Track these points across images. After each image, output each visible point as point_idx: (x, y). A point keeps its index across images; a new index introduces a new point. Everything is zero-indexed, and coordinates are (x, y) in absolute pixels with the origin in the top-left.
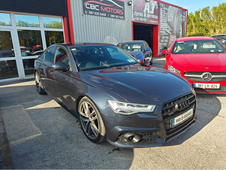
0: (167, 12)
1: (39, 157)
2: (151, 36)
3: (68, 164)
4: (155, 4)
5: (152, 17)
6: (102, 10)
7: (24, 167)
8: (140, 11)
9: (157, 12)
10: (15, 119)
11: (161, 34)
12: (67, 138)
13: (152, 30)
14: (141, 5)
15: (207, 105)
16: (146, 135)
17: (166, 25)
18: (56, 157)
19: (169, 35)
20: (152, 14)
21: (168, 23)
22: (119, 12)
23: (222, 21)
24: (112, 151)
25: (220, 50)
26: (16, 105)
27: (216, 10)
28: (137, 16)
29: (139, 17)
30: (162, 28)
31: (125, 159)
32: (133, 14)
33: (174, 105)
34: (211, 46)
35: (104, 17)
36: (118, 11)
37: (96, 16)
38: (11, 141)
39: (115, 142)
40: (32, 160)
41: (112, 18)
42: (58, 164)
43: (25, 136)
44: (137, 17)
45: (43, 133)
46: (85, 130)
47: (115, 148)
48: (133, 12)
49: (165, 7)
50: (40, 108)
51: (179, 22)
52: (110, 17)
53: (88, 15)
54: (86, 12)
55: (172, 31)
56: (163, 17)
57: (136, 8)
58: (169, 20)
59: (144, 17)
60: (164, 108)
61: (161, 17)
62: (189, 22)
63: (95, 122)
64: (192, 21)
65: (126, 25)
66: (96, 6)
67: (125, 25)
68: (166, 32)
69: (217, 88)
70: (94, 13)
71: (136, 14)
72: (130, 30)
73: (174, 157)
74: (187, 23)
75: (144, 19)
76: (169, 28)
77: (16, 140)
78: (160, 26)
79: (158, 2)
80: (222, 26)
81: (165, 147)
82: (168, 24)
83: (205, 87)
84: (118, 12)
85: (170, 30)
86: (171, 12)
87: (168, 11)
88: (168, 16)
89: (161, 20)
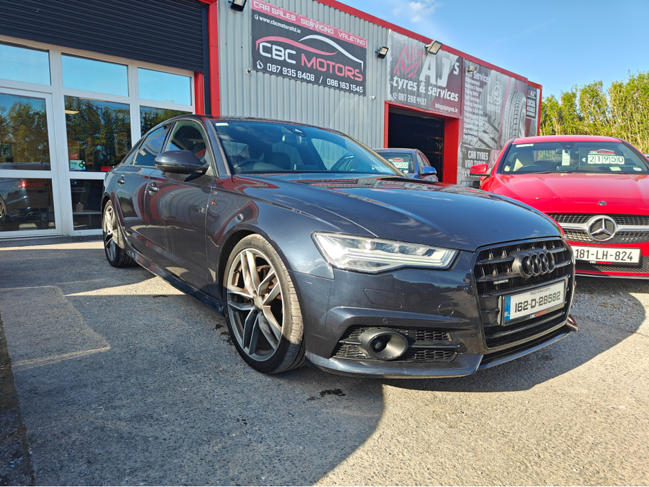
0: (485, 87)
1: (98, 397)
2: (437, 153)
3: (184, 417)
4: (451, 62)
5: (442, 96)
6: (303, 64)
7: (49, 417)
8: (409, 76)
9: (456, 83)
10: (33, 314)
11: (465, 143)
12: (185, 361)
13: (442, 136)
14: (411, 59)
15: (604, 309)
16: (423, 340)
17: (482, 121)
18: (150, 400)
19: (487, 148)
20: (444, 89)
21: (485, 115)
22: (350, 74)
23: (638, 123)
24: (318, 395)
25: (638, 167)
26: (39, 285)
27: (620, 92)
28: (399, 88)
29: (405, 91)
30: (471, 129)
31: (359, 414)
32: (388, 82)
33: (510, 259)
34: (611, 160)
35: (308, 83)
36: (348, 70)
37: (286, 80)
38: (18, 360)
39: (331, 357)
40: (75, 404)
41: (330, 87)
42: (155, 416)
43: (60, 351)
44: (400, 91)
45: (113, 347)
46: (241, 341)
47: (328, 389)
48: (389, 77)
49: (480, 72)
50: (111, 294)
51: (518, 117)
52: (324, 84)
53: (264, 73)
54: (261, 66)
55: (496, 139)
56: (472, 99)
57: (397, 67)
58: (490, 108)
59: (418, 95)
60: (481, 261)
61: (467, 97)
62: (545, 121)
63: (272, 309)
64: (554, 120)
65: (370, 108)
66: (288, 51)
67: (365, 109)
68: (480, 140)
69: (633, 261)
70: (281, 69)
71: (397, 82)
72: (378, 126)
73: (507, 416)
74: (540, 125)
75: (419, 100)
76: (490, 129)
77: (34, 357)
78: (463, 122)
79: (460, 57)
80: (638, 135)
81: (478, 393)
82: (486, 119)
83: (597, 258)
84: (348, 72)
85: (492, 136)
86: (495, 88)
87: (486, 83)
88: (485, 97)
89: (467, 105)
